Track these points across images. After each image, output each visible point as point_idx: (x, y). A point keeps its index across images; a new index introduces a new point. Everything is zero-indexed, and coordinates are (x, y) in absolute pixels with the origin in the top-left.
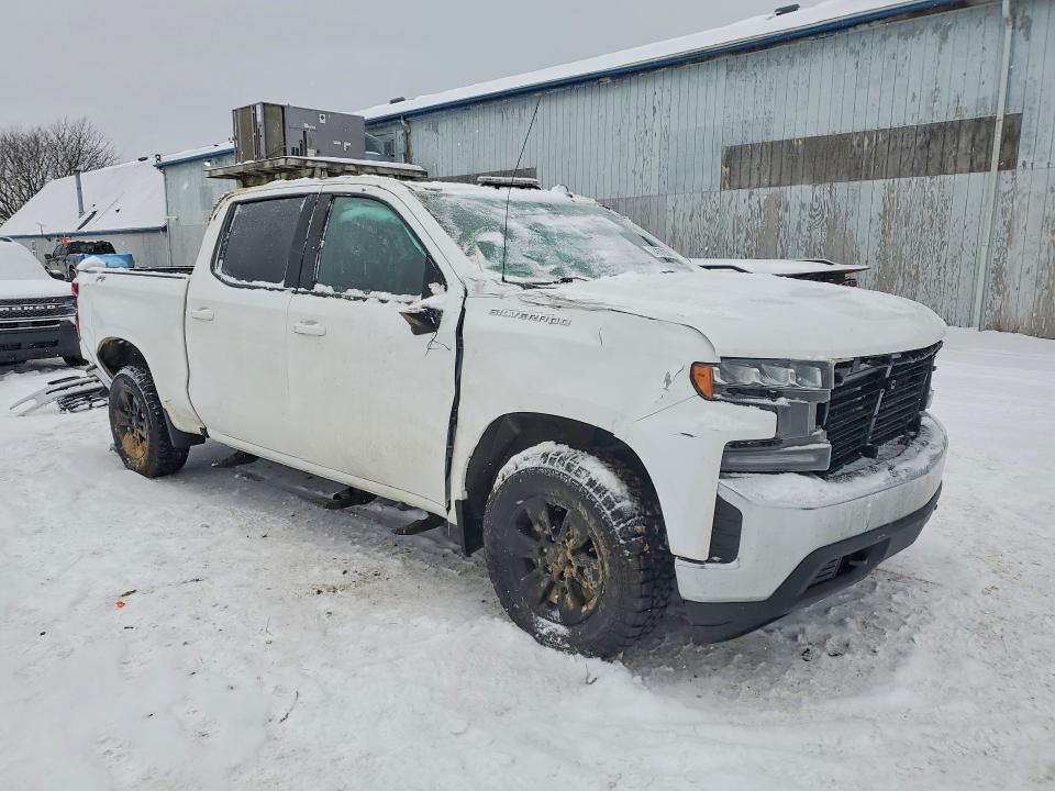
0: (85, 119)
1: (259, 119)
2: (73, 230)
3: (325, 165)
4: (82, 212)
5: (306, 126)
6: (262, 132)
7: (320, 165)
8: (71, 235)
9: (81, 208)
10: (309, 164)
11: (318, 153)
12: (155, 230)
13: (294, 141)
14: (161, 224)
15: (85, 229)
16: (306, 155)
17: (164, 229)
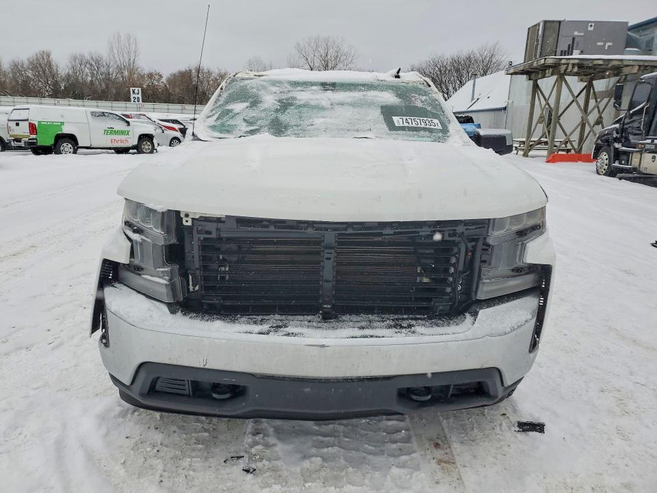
0: (497, 43)
1: (540, 32)
2: (464, 109)
3: (576, 61)
4: (473, 99)
5: (576, 33)
6: (540, 42)
7: (572, 62)
8: (464, 112)
9: (473, 96)
10: (563, 61)
11: (582, 53)
12: (500, 110)
13: (563, 46)
14: (504, 106)
15: (469, 109)
16: (571, 55)
17: (505, 109)
